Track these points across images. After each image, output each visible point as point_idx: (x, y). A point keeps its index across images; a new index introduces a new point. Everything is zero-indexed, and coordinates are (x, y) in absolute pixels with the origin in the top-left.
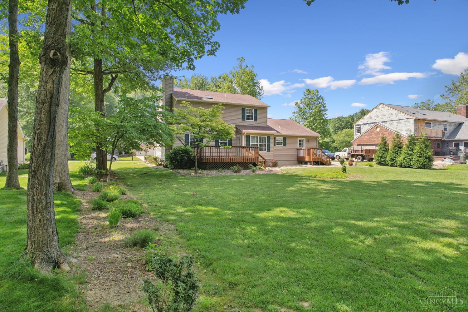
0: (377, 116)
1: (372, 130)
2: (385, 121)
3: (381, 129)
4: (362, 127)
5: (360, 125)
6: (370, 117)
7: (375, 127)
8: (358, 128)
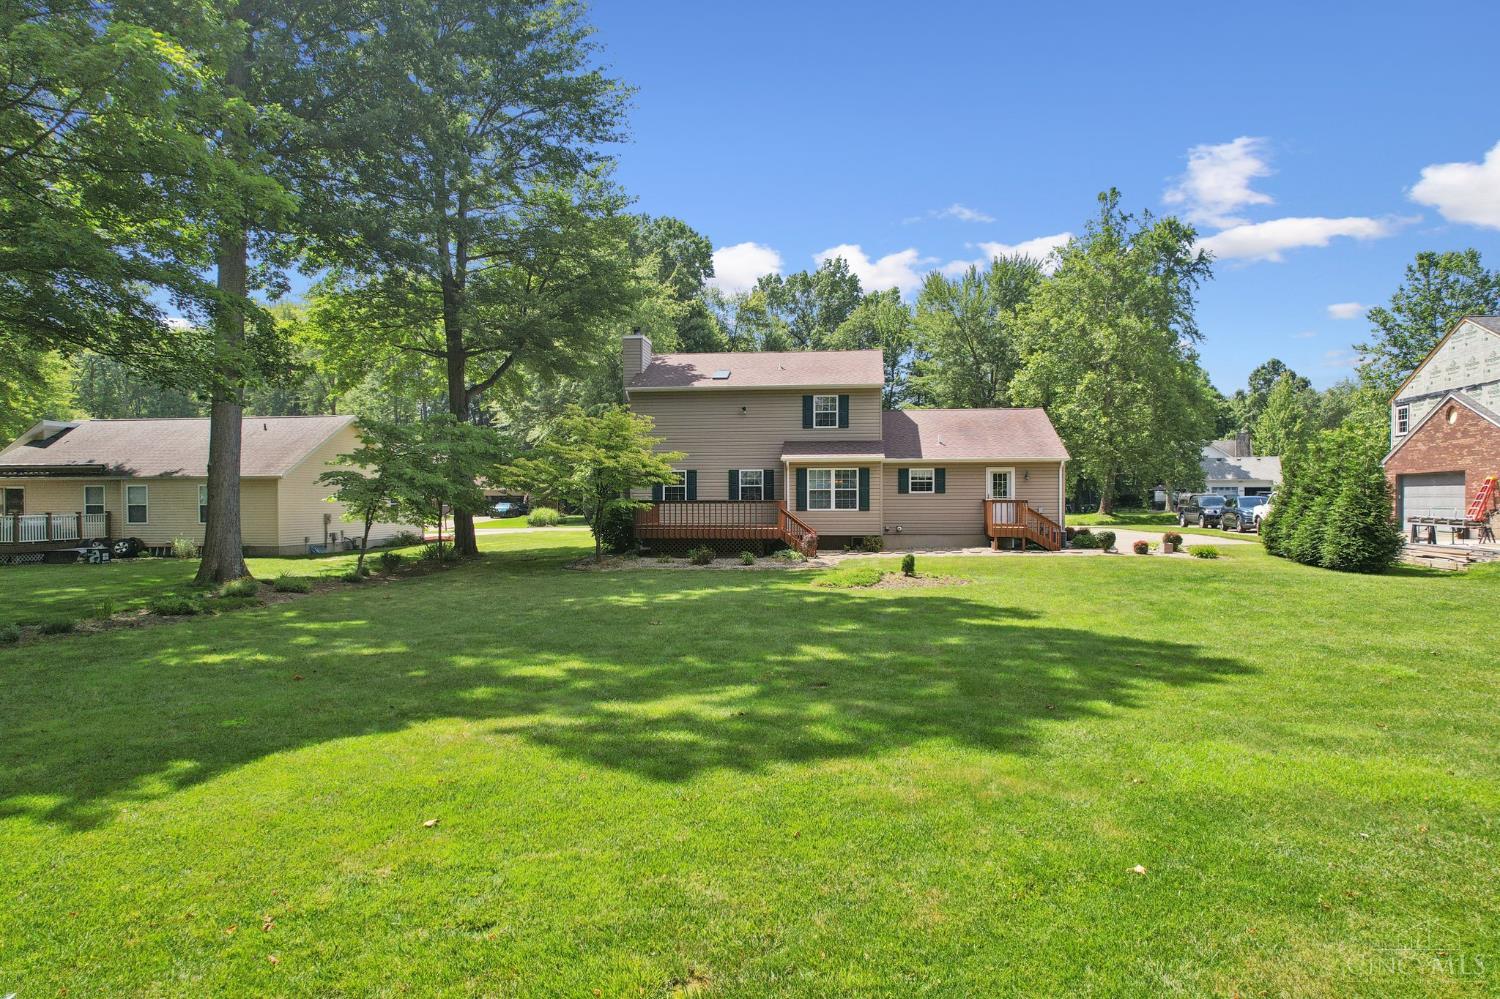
0: (1453, 368)
1: (1435, 420)
2: (1477, 383)
3: (1461, 416)
4: (1412, 408)
5: (1407, 402)
6: (1437, 371)
7: (1445, 409)
8: (1403, 414)
